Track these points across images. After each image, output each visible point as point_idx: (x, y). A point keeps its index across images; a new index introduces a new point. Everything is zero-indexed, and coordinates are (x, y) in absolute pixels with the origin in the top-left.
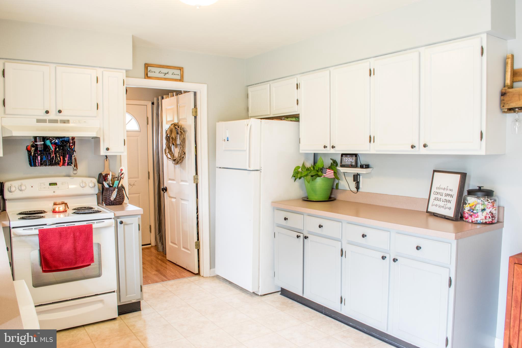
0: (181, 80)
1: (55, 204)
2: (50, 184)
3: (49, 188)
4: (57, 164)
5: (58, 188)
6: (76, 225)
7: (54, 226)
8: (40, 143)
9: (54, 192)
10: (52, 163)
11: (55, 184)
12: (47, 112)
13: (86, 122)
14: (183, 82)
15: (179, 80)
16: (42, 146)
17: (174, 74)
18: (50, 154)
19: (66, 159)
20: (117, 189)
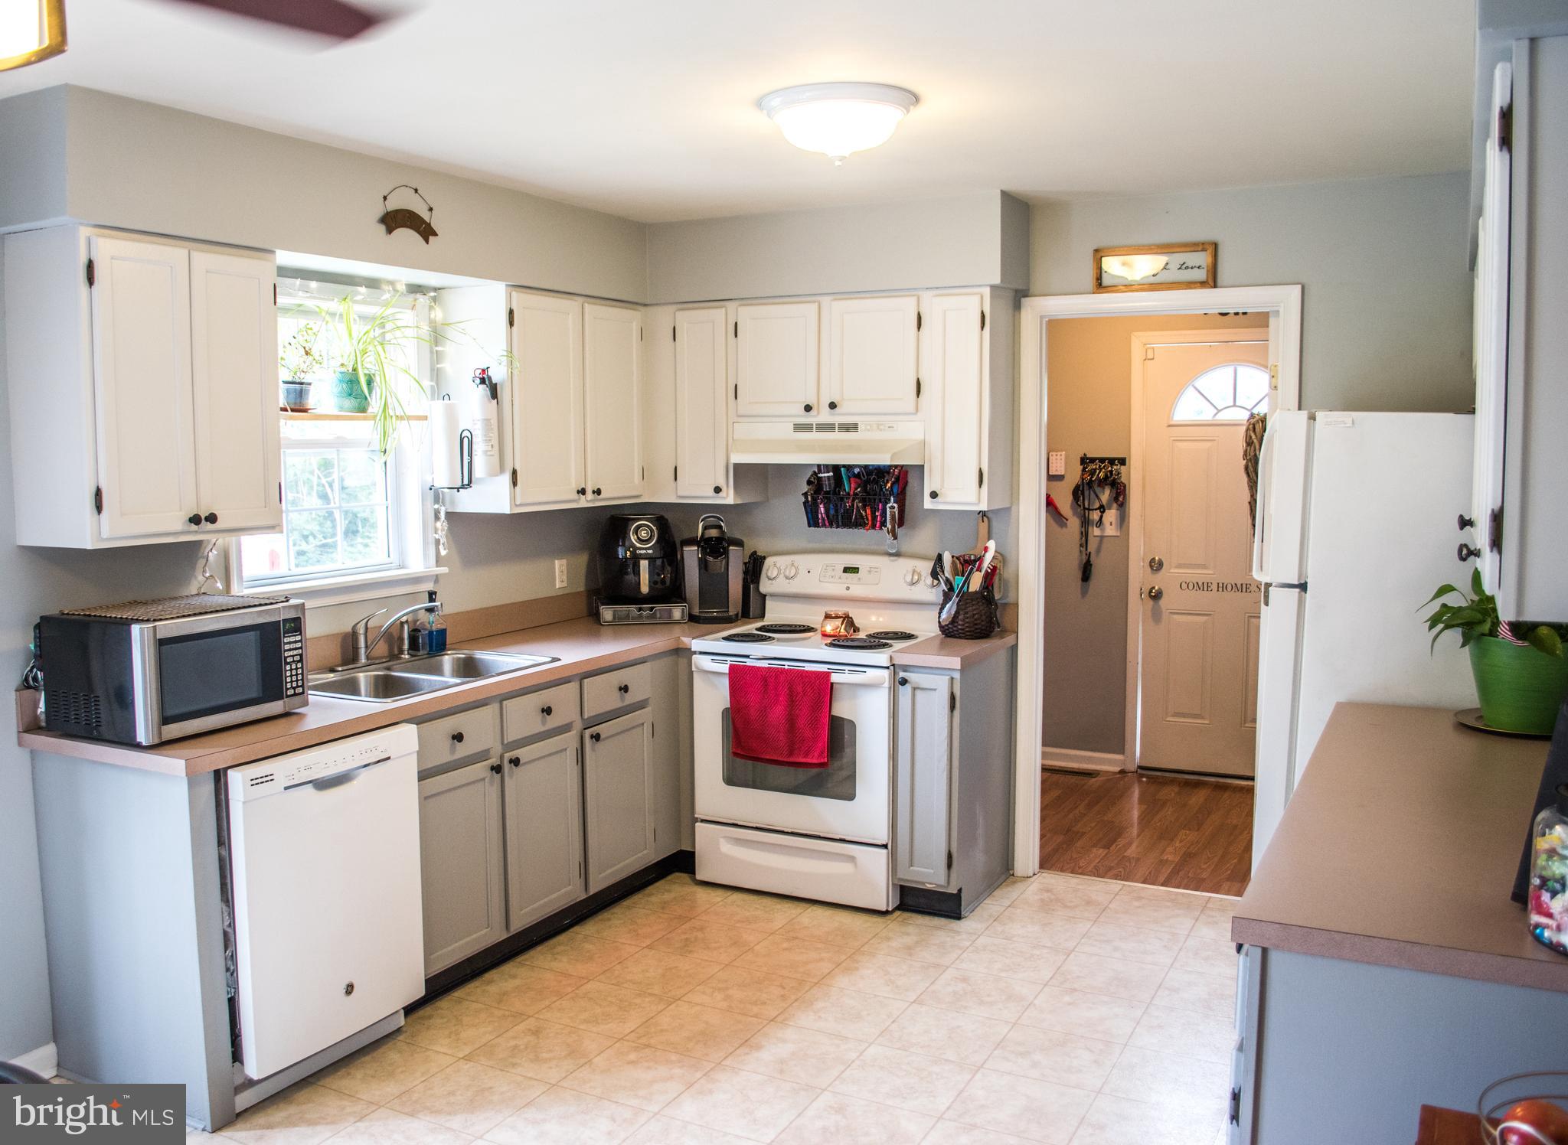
0: (1212, 280)
1: (828, 617)
2: (846, 570)
3: (840, 578)
4: (860, 523)
5: (859, 579)
6: (806, 669)
7: (764, 664)
8: (826, 475)
9: (848, 588)
10: (848, 520)
11: (855, 570)
12: (808, 408)
13: (892, 427)
14: (1215, 286)
15: (1199, 285)
16: (832, 481)
17: (1187, 268)
18: (842, 499)
19: (877, 514)
20: (957, 596)
